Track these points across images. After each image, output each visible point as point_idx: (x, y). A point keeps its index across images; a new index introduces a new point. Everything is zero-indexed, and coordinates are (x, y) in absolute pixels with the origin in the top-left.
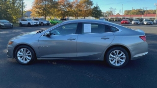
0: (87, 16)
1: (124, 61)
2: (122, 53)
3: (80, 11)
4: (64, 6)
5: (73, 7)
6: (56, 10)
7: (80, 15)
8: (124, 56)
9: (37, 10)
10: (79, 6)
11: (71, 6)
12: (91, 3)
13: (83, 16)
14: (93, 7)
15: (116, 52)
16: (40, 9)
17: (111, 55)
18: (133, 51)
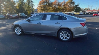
0: (71, 11)
1: (69, 38)
2: (68, 33)
3: (66, 8)
4: (56, 5)
5: (62, 6)
6: (51, 8)
7: (66, 11)
8: (69, 35)
9: (41, 8)
10: (65, 5)
11: (60, 5)
12: (73, 3)
13: (68, 11)
14: (75, 5)
15: (64, 32)
16: (42, 7)
17: (61, 33)
18: (75, 32)
